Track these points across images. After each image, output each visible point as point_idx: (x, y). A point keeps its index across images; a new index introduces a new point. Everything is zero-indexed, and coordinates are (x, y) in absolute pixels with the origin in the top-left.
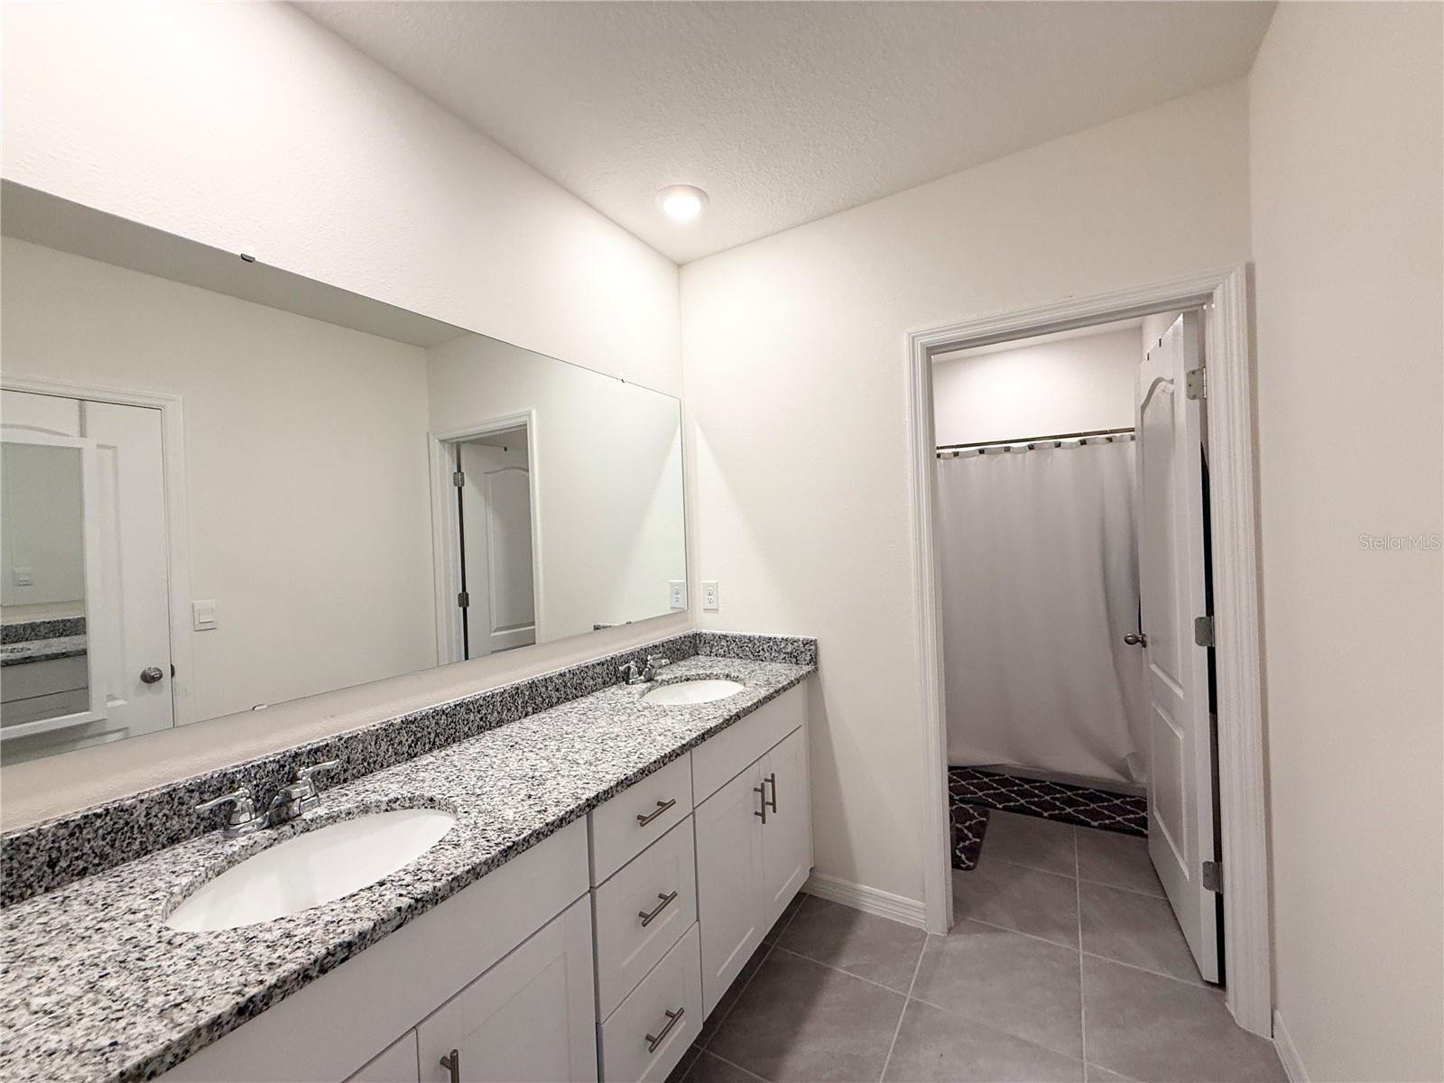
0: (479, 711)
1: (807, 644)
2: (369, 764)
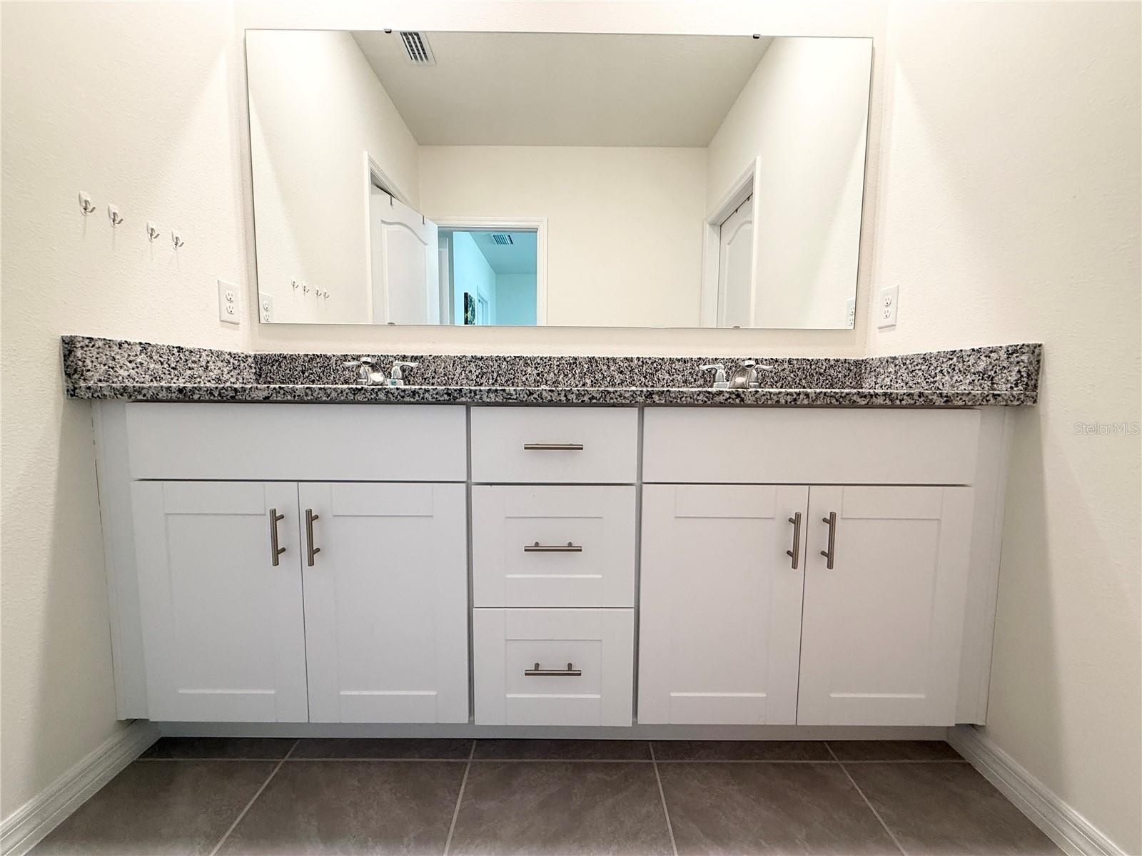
0: (536, 368)
2: (448, 378)
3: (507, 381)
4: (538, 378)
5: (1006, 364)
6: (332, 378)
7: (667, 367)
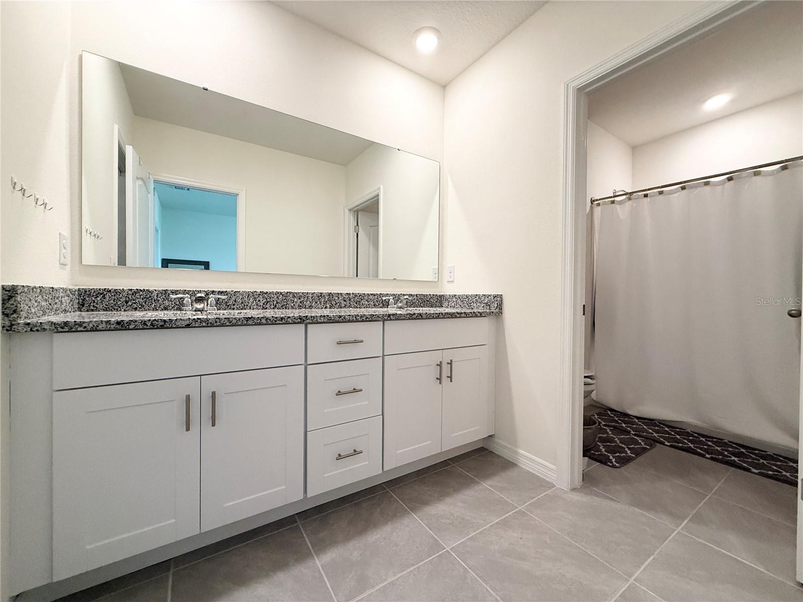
1: (496, 297)
2: (244, 305)
3: (282, 306)
4: (301, 304)
5: (493, 301)
6: (153, 306)
7: (366, 298)
